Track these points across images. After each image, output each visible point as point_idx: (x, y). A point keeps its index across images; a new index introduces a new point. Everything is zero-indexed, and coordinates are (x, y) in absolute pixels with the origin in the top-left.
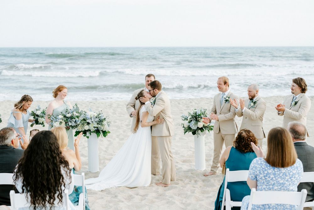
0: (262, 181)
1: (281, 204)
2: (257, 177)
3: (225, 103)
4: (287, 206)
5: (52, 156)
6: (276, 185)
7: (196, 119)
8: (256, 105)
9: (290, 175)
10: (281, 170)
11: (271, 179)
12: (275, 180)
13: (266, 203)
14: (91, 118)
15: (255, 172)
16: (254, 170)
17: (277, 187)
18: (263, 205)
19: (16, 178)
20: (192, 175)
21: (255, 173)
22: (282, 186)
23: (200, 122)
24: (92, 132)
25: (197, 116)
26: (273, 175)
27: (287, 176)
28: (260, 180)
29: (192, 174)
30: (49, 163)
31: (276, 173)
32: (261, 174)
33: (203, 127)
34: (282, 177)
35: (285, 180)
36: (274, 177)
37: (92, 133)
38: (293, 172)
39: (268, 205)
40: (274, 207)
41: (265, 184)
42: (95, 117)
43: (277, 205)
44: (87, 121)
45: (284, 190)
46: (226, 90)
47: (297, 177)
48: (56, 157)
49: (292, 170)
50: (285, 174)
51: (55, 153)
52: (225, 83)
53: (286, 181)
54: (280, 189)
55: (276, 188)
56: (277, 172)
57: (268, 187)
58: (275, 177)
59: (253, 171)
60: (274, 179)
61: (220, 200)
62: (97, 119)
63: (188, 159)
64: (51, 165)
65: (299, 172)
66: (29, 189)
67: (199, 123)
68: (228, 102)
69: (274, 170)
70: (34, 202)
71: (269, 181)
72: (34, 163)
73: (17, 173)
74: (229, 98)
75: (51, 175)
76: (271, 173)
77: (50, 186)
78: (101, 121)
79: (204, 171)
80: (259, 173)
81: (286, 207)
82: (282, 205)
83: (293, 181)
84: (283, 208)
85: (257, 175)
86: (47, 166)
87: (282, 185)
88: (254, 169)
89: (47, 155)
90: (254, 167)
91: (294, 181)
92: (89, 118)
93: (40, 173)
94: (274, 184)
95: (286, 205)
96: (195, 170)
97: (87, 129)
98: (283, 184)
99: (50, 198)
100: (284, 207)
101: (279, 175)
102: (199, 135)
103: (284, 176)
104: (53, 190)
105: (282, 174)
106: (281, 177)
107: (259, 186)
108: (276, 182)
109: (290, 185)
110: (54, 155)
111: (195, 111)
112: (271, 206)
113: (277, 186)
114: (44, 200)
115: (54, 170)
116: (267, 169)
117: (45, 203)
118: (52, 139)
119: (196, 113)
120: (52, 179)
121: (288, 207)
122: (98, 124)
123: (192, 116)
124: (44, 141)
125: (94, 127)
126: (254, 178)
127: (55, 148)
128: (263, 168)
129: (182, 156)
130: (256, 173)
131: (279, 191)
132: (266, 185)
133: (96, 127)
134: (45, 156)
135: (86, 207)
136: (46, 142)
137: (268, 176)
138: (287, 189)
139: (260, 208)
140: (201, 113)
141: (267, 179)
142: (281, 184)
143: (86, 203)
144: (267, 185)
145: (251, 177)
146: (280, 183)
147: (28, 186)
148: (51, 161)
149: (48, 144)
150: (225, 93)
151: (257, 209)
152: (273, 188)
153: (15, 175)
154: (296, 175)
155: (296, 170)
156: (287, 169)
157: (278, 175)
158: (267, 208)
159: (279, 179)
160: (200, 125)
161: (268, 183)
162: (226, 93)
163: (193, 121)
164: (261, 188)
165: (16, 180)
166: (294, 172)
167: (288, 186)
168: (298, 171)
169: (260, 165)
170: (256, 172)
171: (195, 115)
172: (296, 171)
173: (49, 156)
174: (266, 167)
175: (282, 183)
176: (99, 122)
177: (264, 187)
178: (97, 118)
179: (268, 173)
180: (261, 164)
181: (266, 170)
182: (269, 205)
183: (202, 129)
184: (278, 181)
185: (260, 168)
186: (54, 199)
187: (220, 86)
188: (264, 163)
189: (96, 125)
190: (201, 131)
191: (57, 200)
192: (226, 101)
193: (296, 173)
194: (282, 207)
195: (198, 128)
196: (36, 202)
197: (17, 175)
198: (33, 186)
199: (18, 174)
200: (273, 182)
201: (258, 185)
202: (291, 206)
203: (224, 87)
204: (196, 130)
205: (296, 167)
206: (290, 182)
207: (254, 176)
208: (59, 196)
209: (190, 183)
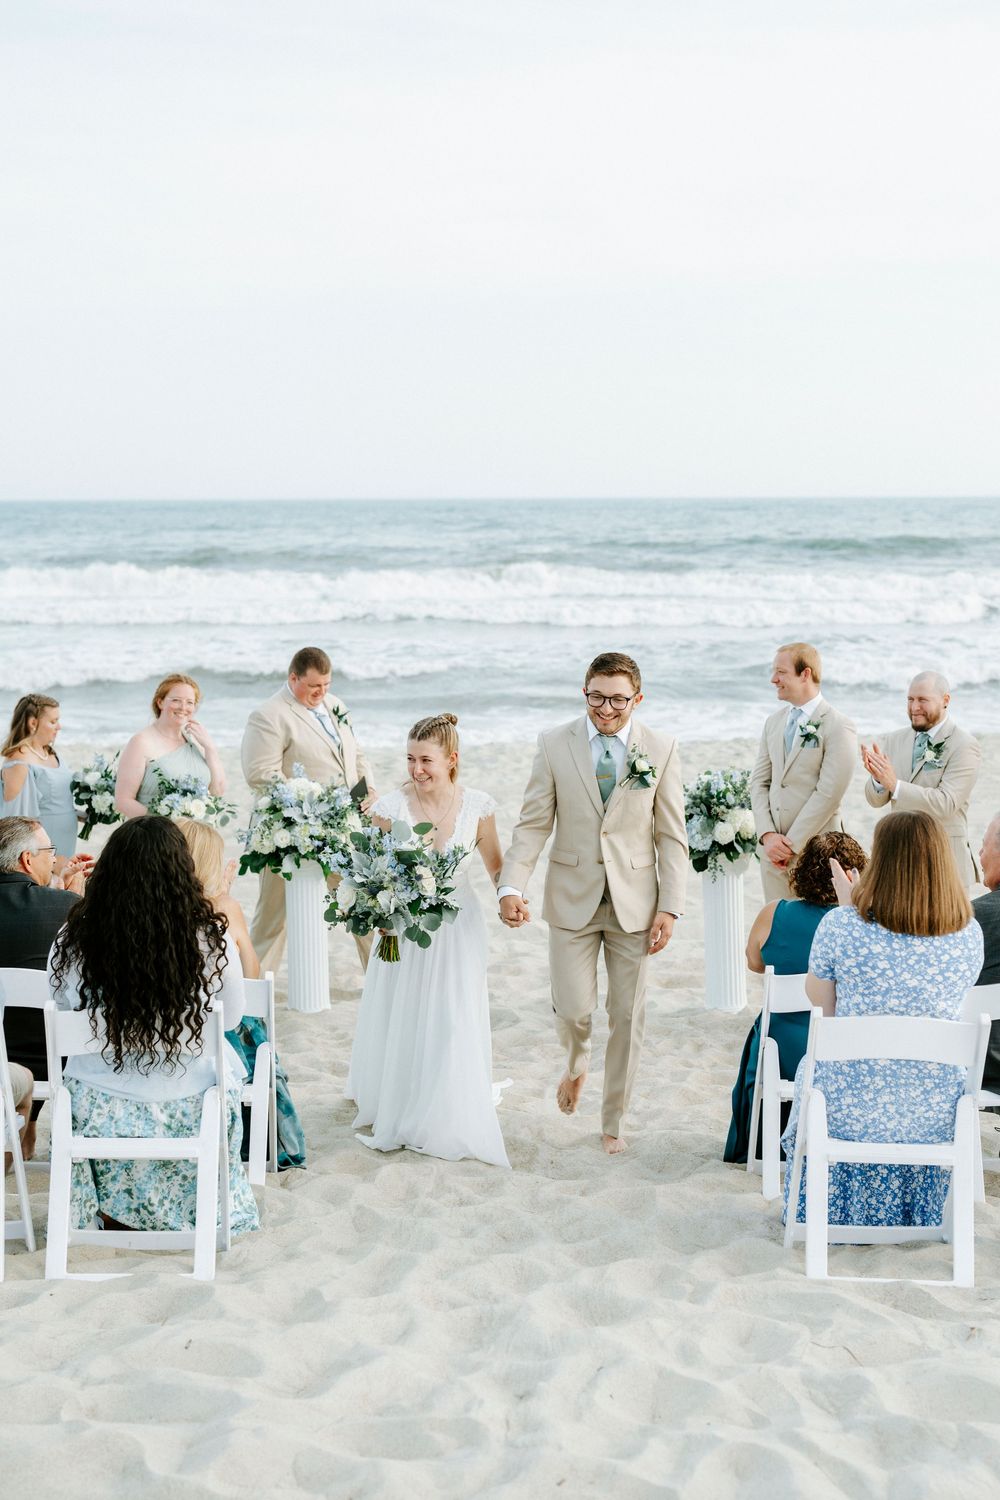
0: (852, 981)
1: (908, 1061)
2: (837, 968)
3: (803, 745)
4: (929, 1067)
5: (169, 891)
6: (895, 993)
7: (709, 809)
8: (945, 755)
9: (940, 962)
10: (910, 945)
11: (880, 975)
12: (891, 978)
13: (862, 1057)
14: (300, 804)
15: (830, 951)
16: (826, 946)
17: (896, 1002)
18: (852, 1064)
19: (63, 961)
20: (691, 1028)
21: (827, 953)
22: (915, 999)
23: (723, 821)
24: (305, 857)
25: (712, 797)
26: (887, 962)
27: (931, 965)
28: (845, 976)
29: (691, 1023)
30: (162, 913)
31: (897, 953)
32: (849, 957)
33: (737, 841)
34: (916, 967)
35: (924, 979)
36: (888, 966)
37: (302, 861)
38: (949, 954)
39: (866, 1062)
40: (888, 1072)
41: (861, 990)
42: (315, 797)
43: (897, 1062)
44: (286, 813)
45: (919, 1012)
46: (806, 697)
47: (965, 971)
48: (181, 897)
49: (947, 947)
50: (924, 959)
51: (177, 884)
52: (801, 667)
53: (929, 982)
54: (906, 1006)
55: (893, 1003)
56: (901, 950)
57: (867, 1000)
58: (892, 968)
59: (824, 949)
60: (890, 973)
61: (747, 1081)
62: (324, 808)
63: (689, 973)
64: (168, 921)
65: (973, 953)
66: (100, 992)
67: (719, 826)
68: (813, 741)
69: (891, 947)
70: (114, 1036)
71: (872, 979)
72: (113, 910)
73: (65, 945)
74: (817, 727)
75: (168, 949)
76: (880, 953)
77: (166, 985)
78: (337, 814)
79: (740, 1013)
80: (841, 955)
81: (926, 1071)
82: (913, 1063)
83: (950, 982)
84: (917, 1075)
85: (834, 961)
86: (157, 923)
87: (915, 995)
88: (826, 941)
89: (154, 887)
90: (825, 934)
91: (954, 983)
92: (294, 802)
93: (133, 940)
94: (888, 991)
95: (926, 1063)
96: (705, 1011)
97: (283, 846)
98: (918, 991)
99: (167, 1022)
100: (920, 1071)
101: (907, 960)
102: (718, 873)
103: (922, 964)
104: (173, 997)
105: (915, 958)
106: (913, 967)
107: (840, 999)
108: (897, 984)
109: (938, 994)
110: (178, 891)
111: (705, 778)
112: (877, 1067)
113: (897, 997)
114: (148, 1028)
115: (177, 938)
116: (867, 940)
117: (151, 1038)
118: (171, 841)
119: (708, 788)
120: (170, 962)
121: (935, 1073)
122: (325, 824)
123: (694, 798)
124: (146, 847)
125: (311, 837)
126: (825, 972)
127: (179, 870)
128: (855, 939)
129: (664, 963)
130: (832, 956)
131: (902, 1013)
132: (863, 995)
133: (317, 838)
134: (149, 891)
135: (278, 1093)
136: (152, 849)
137: (870, 964)
138: (928, 1010)
139: (842, 1073)
140: (730, 786)
141: (866, 973)
142: (910, 992)
143: (280, 1081)
144: (866, 992)
145: (815, 967)
146: (908, 989)
147: (98, 987)
148: (166, 907)
149: (158, 855)
150: (802, 708)
151: (833, 1077)
152: (884, 1003)
153: (60, 956)
154: (961, 963)
155: (961, 947)
156: (931, 944)
157: (902, 961)
158: (865, 1072)
159: (906, 975)
160: (724, 833)
161: (868, 988)
162: (808, 709)
163: (695, 817)
164: (847, 1004)
165: (62, 968)
166: (956, 953)
167: (933, 1000)
168: (966, 950)
169: (846, 930)
170: (833, 951)
171: (704, 794)
172: (962, 950)
173: (160, 892)
174: (864, 934)
175: (915, 988)
176: (332, 817)
177: (858, 998)
178: (321, 801)
179: (870, 955)
180: (850, 924)
181: (863, 945)
182: (871, 1063)
183: (729, 850)
184: (903, 982)
185: (845, 937)
186: (178, 1028)
187: (781, 678)
188: (860, 923)
189: (319, 831)
190: (730, 859)
191: (186, 1033)
192: (808, 737)
193: (959, 957)
194: (915, 1071)
195: (715, 843)
196: (122, 1034)
197: (64, 955)
198: (116, 984)
199: (69, 951)
200: (886, 985)
201: (838, 995)
202: (943, 1067)
203: (796, 683)
204: (710, 852)
205: (962, 938)
206: (941, 986)
207: (825, 965)
208: (192, 1018)
209: (676, 1052)
